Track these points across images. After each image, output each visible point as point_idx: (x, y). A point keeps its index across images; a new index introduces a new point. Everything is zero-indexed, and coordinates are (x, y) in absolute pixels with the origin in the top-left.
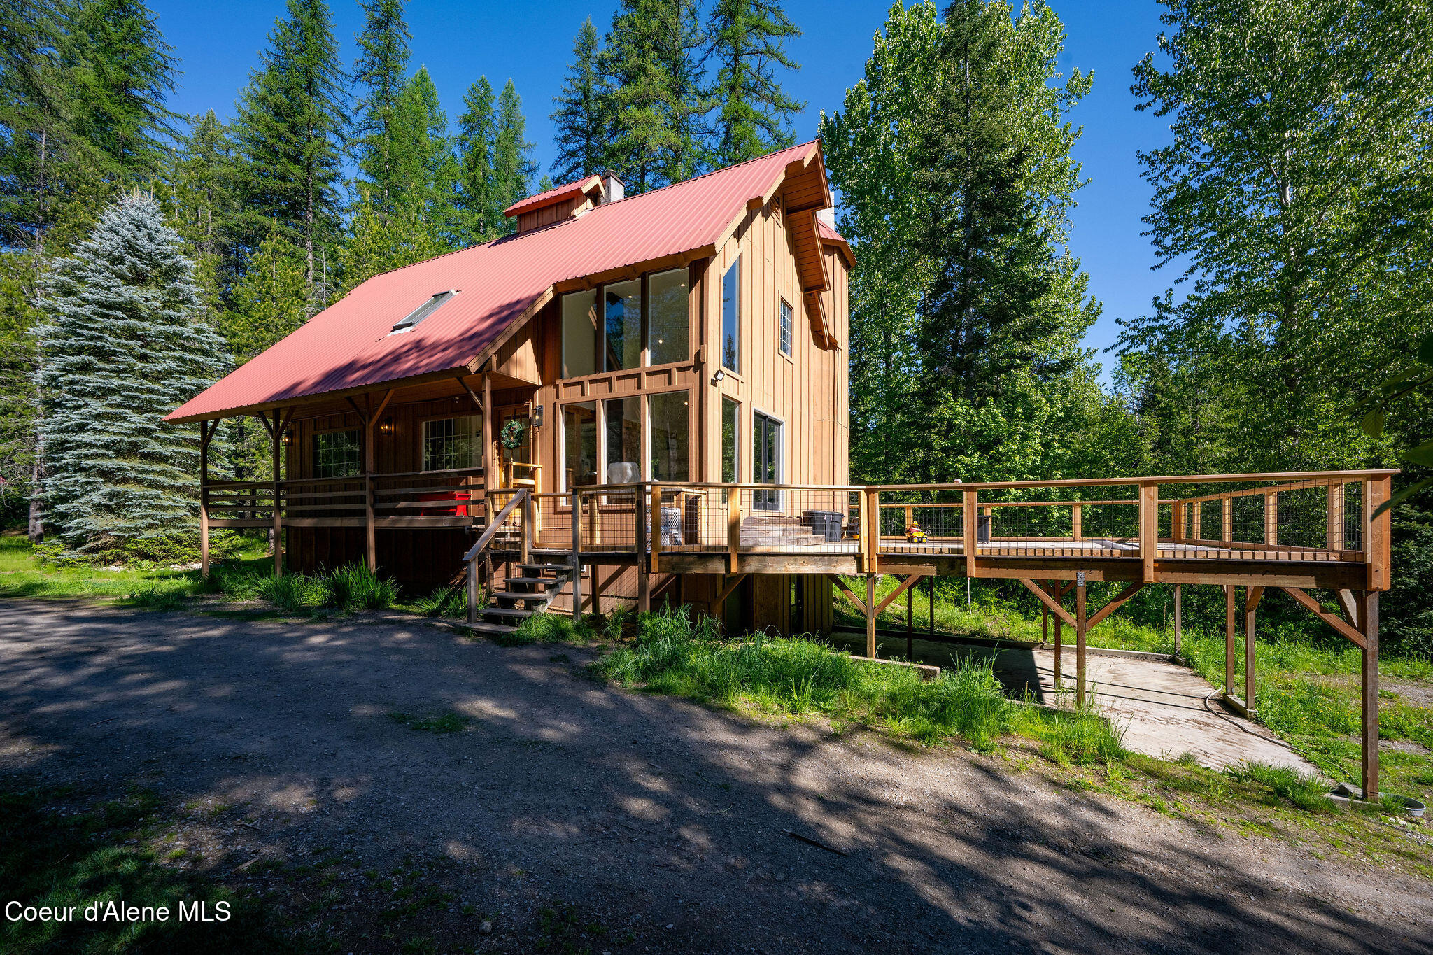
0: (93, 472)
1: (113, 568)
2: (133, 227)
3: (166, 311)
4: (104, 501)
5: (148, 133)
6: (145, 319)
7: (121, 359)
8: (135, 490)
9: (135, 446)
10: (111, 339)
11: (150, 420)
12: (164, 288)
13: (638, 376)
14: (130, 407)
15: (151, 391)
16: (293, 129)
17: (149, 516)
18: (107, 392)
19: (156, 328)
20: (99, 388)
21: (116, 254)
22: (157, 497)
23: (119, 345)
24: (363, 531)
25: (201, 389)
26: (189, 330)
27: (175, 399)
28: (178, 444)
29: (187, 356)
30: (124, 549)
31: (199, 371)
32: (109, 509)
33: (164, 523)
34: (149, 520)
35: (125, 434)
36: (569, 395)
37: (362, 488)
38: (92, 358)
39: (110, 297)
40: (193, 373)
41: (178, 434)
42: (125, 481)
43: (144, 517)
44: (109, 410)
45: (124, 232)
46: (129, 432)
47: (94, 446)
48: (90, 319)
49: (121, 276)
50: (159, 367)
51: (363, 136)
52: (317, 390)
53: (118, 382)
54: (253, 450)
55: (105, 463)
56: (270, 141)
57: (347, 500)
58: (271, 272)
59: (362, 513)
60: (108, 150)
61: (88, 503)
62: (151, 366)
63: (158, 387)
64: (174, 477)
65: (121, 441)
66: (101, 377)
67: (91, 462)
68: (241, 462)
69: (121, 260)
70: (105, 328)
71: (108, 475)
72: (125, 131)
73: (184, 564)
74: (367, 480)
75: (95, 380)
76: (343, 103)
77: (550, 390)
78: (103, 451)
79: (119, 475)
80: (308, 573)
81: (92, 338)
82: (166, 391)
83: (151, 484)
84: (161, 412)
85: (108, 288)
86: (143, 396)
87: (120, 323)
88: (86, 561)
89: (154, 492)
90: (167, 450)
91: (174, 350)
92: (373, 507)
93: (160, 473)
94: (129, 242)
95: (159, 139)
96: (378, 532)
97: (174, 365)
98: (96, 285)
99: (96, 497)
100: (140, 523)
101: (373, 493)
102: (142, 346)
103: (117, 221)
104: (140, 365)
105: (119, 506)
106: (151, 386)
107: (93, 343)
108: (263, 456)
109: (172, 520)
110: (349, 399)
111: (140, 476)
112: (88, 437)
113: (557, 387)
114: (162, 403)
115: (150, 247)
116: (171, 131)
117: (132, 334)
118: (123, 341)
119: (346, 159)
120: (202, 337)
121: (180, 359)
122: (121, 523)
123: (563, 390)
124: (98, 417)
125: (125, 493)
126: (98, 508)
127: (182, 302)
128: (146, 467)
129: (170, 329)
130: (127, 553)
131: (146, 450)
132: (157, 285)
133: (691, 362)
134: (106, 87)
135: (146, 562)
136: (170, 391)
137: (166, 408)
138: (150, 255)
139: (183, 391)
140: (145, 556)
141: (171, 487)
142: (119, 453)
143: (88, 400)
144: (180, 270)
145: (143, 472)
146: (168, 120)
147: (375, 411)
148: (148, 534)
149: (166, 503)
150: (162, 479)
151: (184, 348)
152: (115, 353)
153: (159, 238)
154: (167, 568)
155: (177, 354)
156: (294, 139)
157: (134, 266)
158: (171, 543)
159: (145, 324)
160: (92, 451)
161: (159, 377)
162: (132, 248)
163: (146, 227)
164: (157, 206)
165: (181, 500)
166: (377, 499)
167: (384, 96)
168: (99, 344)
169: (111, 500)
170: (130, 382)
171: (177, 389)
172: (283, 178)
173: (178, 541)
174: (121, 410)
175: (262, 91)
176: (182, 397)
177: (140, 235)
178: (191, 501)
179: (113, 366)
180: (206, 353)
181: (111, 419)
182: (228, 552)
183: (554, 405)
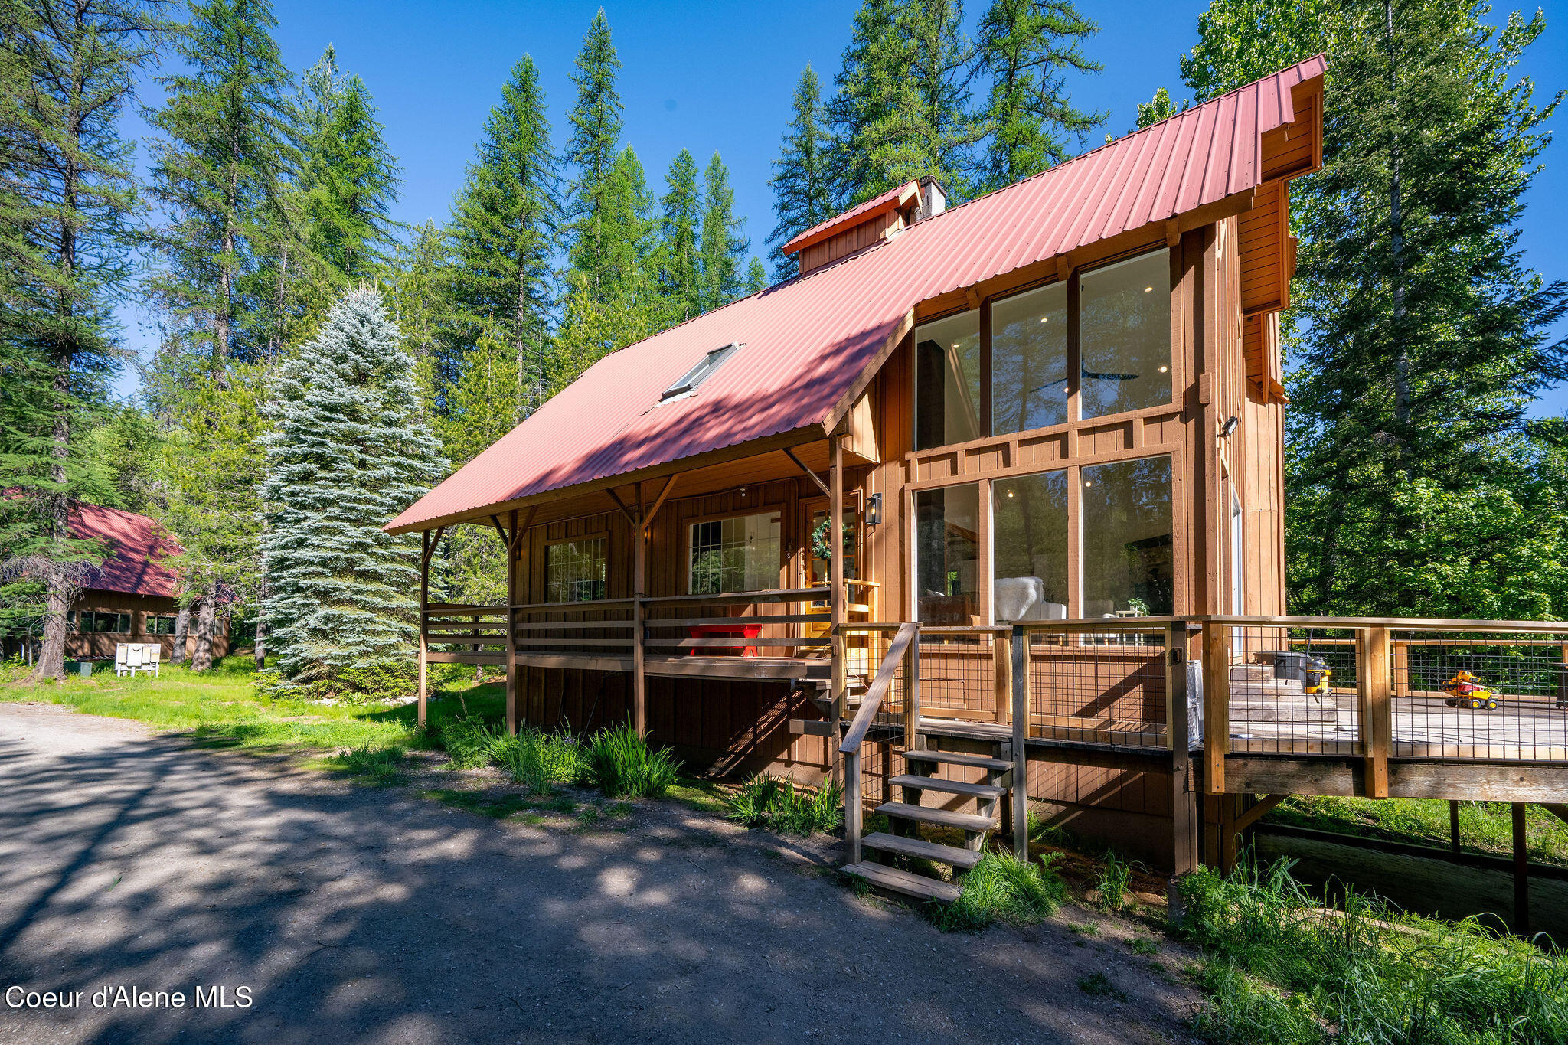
0: (309, 593)
1: (325, 701)
2: (357, 322)
3: (386, 412)
4: (320, 625)
5: (372, 245)
6: (365, 422)
7: (340, 466)
8: (349, 612)
9: (351, 562)
10: (331, 445)
11: (367, 533)
12: (384, 388)
13: (1063, 437)
14: (347, 520)
15: (367, 501)
16: (506, 220)
17: (362, 642)
18: (327, 503)
19: (376, 431)
20: (318, 500)
21: (340, 352)
22: (371, 621)
23: (340, 451)
24: (629, 677)
25: (417, 497)
26: (407, 432)
27: (392, 510)
28: (393, 560)
29: (405, 461)
30: (338, 680)
31: (415, 478)
32: (324, 635)
33: (379, 650)
34: (363, 648)
35: (342, 550)
36: (929, 475)
37: (629, 616)
38: (313, 466)
39: (332, 399)
40: (410, 480)
41: (394, 549)
42: (341, 602)
43: (358, 644)
44: (327, 523)
45: (348, 328)
46: (346, 548)
47: (312, 563)
48: (314, 424)
49: (343, 376)
50: (378, 473)
51: (573, 221)
52: (575, 480)
53: (337, 492)
54: (464, 567)
55: (322, 582)
56: (485, 236)
57: (606, 633)
58: (487, 370)
59: (629, 651)
60: (338, 264)
61: (304, 627)
62: (369, 473)
63: (376, 496)
64: (389, 598)
65: (338, 557)
66: (321, 487)
67: (308, 582)
68: (453, 580)
69: (344, 359)
70: (327, 433)
71: (324, 595)
72: (351, 243)
73: (395, 697)
74: (637, 607)
75: (315, 490)
76: (554, 190)
77: (894, 470)
78: (320, 569)
79: (335, 596)
80: (548, 730)
81: (314, 444)
82: (384, 500)
83: (367, 606)
84: (377, 524)
85: (331, 389)
86: (361, 507)
87: (342, 426)
88: (300, 693)
89: (368, 615)
90: (382, 568)
91: (393, 455)
92: (643, 643)
93: (375, 593)
94: (353, 338)
95: (381, 251)
96: (650, 680)
97: (392, 471)
98: (321, 387)
99: (312, 621)
100: (353, 650)
101: (643, 624)
102: (361, 452)
103: (343, 317)
104: (359, 472)
105: (334, 630)
106: (369, 495)
107: (314, 450)
108: (475, 573)
109: (385, 647)
110: (610, 491)
111: (355, 597)
112: (306, 553)
113: (907, 465)
114: (378, 514)
115: (372, 342)
116: (393, 242)
117: (352, 439)
118: (343, 446)
119: (557, 249)
120: (419, 439)
121: (398, 465)
122: (335, 651)
123: (917, 469)
124: (317, 531)
125: (340, 616)
126: (314, 632)
127: (402, 402)
128: (361, 586)
129: (389, 431)
130: (339, 685)
131: (361, 568)
132: (378, 386)
133: (1177, 404)
134: (338, 203)
135: (358, 695)
136: (388, 501)
137: (382, 520)
138: (372, 351)
139: (400, 500)
140: (358, 688)
141: (384, 609)
142: (335, 571)
143: (308, 513)
144: (401, 367)
145: (359, 592)
146: (391, 231)
147: (649, 507)
148: (361, 663)
149: (379, 628)
150: (377, 600)
151: (402, 454)
152: (335, 460)
153: (383, 332)
154: (378, 702)
155: (396, 459)
156: (508, 232)
157: (357, 366)
158: (383, 672)
159: (366, 427)
160: (310, 569)
161: (375, 485)
162: (355, 345)
163: (369, 321)
164: (380, 300)
165: (395, 624)
166: (649, 633)
167: (595, 175)
168: (320, 450)
169: (326, 624)
170: (349, 492)
171: (395, 498)
172: (496, 274)
173: (389, 670)
174: (339, 523)
175: (478, 186)
176: (399, 508)
177: (363, 330)
178: (404, 625)
179: (333, 475)
180: (423, 458)
181: (329, 533)
182: (440, 683)
183: (902, 492)
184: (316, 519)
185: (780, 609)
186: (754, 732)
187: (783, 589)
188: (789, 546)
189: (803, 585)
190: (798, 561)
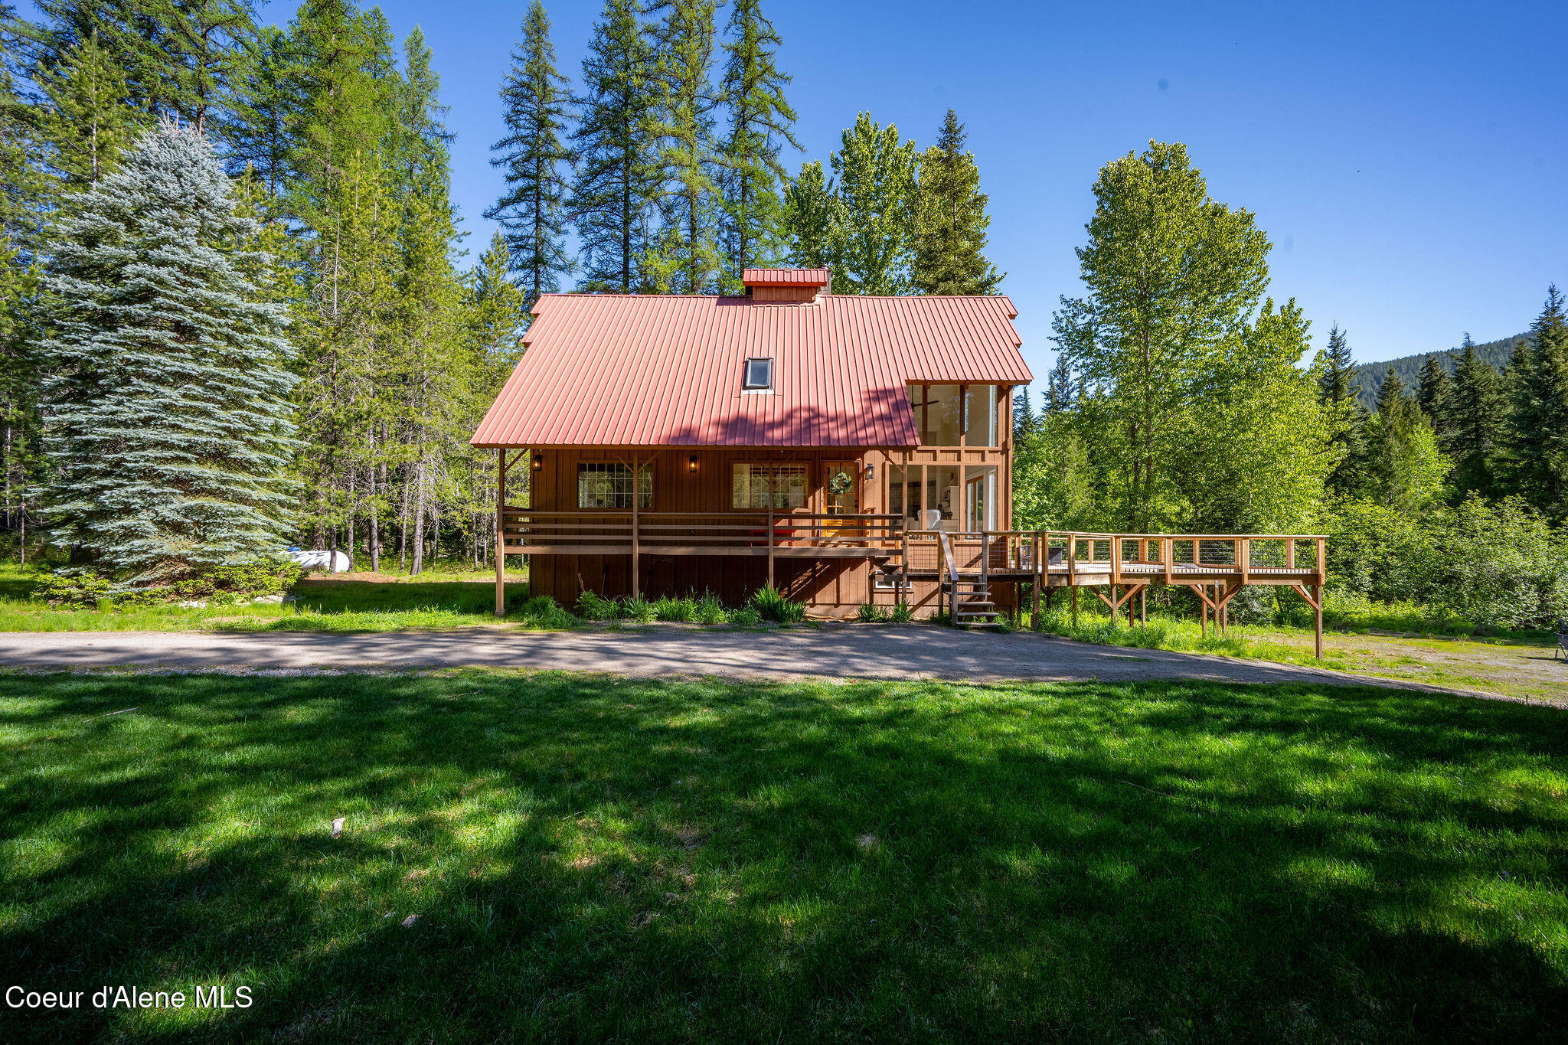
0: (165, 480)
4: (177, 518)
8: (218, 504)
9: (222, 449)
10: (193, 313)
11: (241, 418)
13: (958, 452)
14: (213, 400)
15: (238, 382)
17: (236, 537)
35: (211, 435)
42: (205, 492)
43: (230, 539)
44: (185, 402)
46: (214, 432)
47: (170, 447)
53: (199, 368)
55: (183, 469)
59: (630, 543)
61: (152, 520)
62: (238, 351)
65: (205, 442)
66: (174, 359)
67: (164, 468)
71: (183, 483)
75: (166, 362)
77: (878, 453)
79: (198, 486)
83: (237, 498)
86: (230, 388)
89: (239, 507)
99: (165, 513)
105: (198, 524)
106: (237, 375)
111: (224, 487)
112: (163, 435)
124: (173, 409)
125: (205, 508)
128: (231, 476)
131: (233, 456)
133: (1000, 448)
142: (201, 458)
143: (157, 387)
145: (228, 483)
166: (641, 532)
169: (186, 517)
174: (203, 404)
181: (190, 413)
183: (884, 465)
184: (172, 395)
185: (807, 522)
186: (789, 590)
187: (809, 510)
188: (814, 486)
189: (824, 511)
190: (820, 494)
